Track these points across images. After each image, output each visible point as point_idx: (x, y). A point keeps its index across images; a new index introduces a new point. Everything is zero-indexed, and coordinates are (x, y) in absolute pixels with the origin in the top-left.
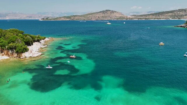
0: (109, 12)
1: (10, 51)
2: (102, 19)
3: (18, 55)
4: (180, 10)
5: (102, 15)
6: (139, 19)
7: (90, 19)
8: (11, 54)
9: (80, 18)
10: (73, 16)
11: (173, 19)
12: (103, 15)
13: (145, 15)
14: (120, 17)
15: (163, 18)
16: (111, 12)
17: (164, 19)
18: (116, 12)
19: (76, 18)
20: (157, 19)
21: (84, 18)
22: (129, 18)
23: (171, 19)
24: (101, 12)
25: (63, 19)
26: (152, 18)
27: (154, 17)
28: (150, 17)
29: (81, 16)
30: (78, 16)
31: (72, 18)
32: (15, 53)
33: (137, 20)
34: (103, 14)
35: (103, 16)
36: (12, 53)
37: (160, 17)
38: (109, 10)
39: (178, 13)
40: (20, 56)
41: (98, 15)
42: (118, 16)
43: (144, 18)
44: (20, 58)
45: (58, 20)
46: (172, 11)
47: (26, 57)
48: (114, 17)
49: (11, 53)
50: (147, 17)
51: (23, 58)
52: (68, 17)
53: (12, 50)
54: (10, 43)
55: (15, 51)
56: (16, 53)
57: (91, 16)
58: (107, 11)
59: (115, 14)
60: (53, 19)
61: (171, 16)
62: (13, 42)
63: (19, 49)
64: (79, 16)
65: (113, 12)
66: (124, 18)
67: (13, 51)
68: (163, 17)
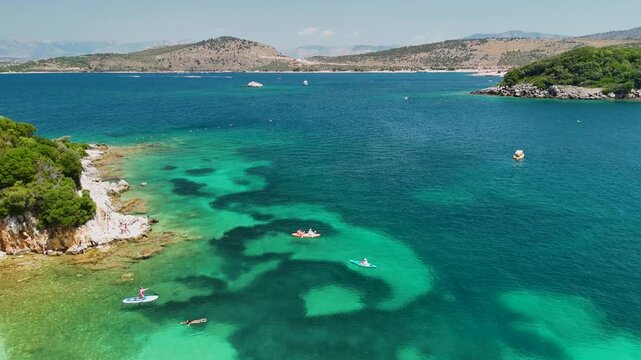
0: (233, 45)
1: (13, 225)
2: (210, 66)
3: (56, 241)
4: (449, 44)
5: (207, 54)
6: (334, 70)
7: (166, 66)
8: (12, 235)
9: (127, 63)
10: (98, 55)
11: (435, 71)
12: (213, 54)
13: (353, 58)
14: (274, 63)
15: (407, 68)
16: (240, 43)
17: (409, 71)
18: (256, 44)
19: (111, 63)
20: (390, 69)
21: (143, 65)
22: (305, 67)
23: (428, 71)
24: (203, 43)
25: (54, 68)
26: (375, 68)
27: (379, 64)
28: (368, 63)
29: (129, 57)
30: (117, 55)
31: (94, 64)
32: (37, 232)
33: (328, 72)
34: (214, 52)
35: (215, 57)
36: (21, 232)
37: (398, 64)
38: (234, 39)
39: (446, 50)
40: (62, 243)
41: (193, 55)
42: (267, 60)
43: (350, 68)
44: (64, 251)
45: (35, 71)
46: (429, 45)
47: (94, 245)
48: (253, 60)
49: (15, 232)
50: (359, 64)
51: (82, 252)
52: (74, 61)
53: (21, 217)
54: (10, 185)
55: (34, 221)
56: (41, 232)
57: (166, 55)
58: (225, 39)
59: (254, 51)
60: (12, 68)
61: (427, 62)
62: (26, 179)
63: (61, 211)
64: (121, 56)
65: (246, 45)
66: (286, 66)
67: (25, 220)
68: (404, 64)
